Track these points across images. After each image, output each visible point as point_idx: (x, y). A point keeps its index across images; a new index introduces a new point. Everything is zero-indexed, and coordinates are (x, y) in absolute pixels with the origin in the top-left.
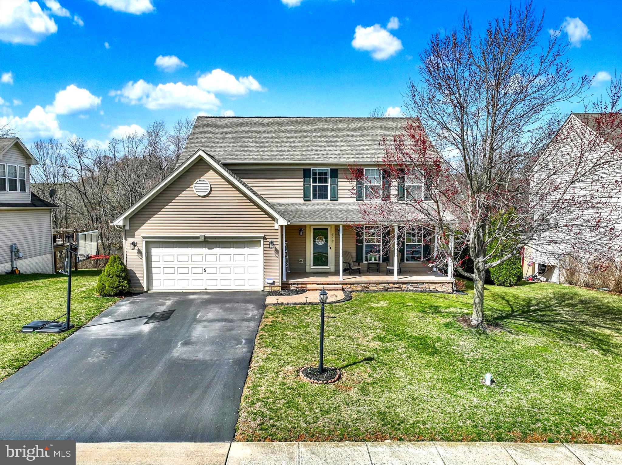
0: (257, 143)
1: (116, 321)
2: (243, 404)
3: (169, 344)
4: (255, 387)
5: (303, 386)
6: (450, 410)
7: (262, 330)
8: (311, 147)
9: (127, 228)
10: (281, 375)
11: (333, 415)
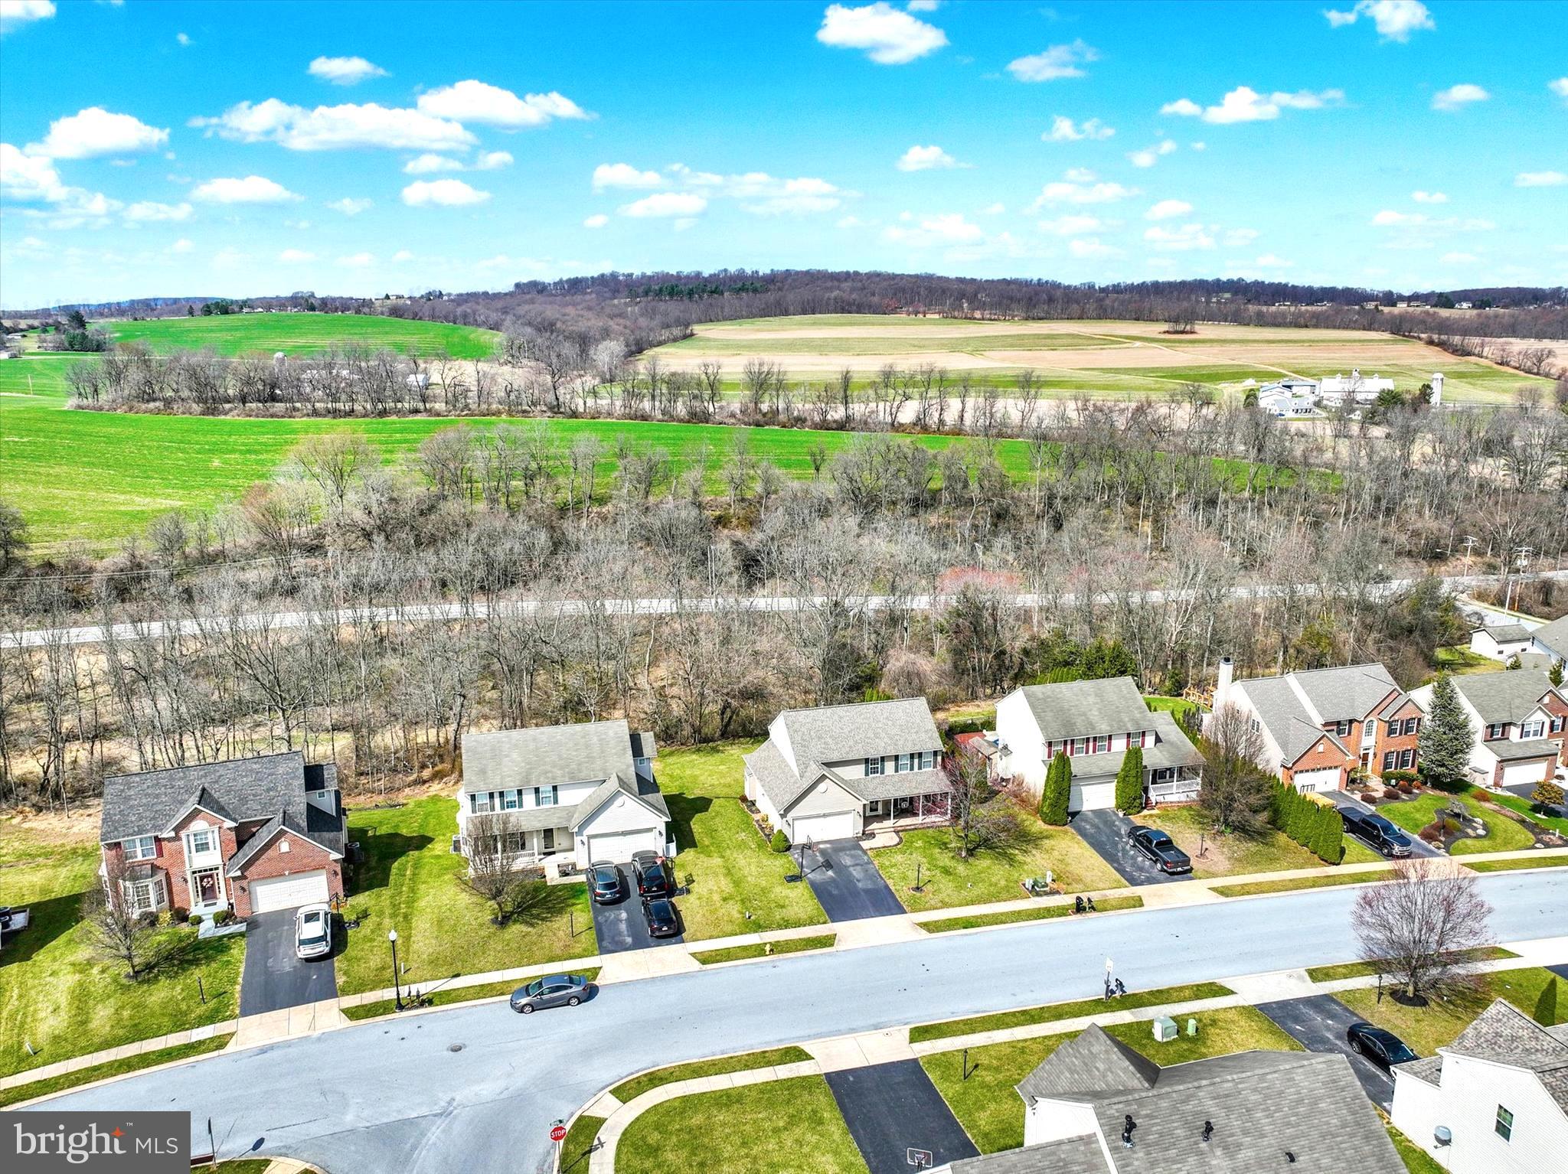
0: (833, 740)
1: (812, 871)
2: (901, 903)
4: (900, 898)
5: (915, 894)
6: (959, 897)
7: (879, 868)
10: (904, 892)
11: (928, 903)
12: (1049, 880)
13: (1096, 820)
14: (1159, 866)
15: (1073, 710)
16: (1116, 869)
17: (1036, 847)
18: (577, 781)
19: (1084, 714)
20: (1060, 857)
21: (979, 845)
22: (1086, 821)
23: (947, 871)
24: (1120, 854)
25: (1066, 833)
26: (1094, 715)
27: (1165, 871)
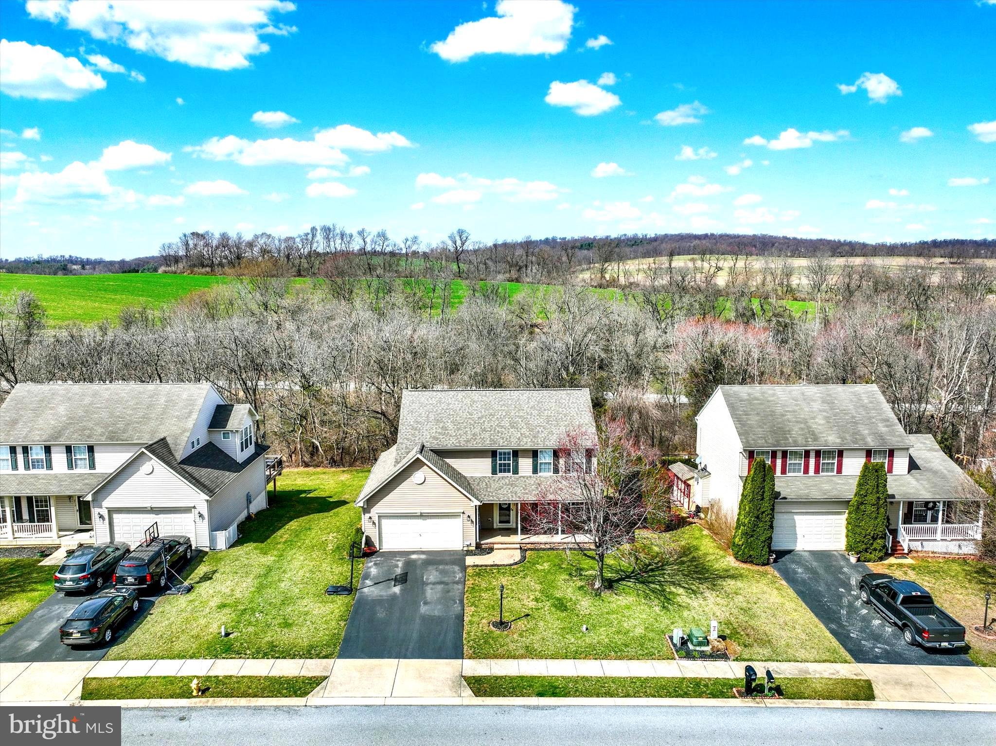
0: (455, 425)
1: (375, 584)
2: (465, 642)
3: (415, 605)
4: (468, 633)
5: (492, 632)
6: (559, 645)
7: (467, 591)
8: (498, 429)
9: (366, 507)
10: (481, 626)
11: (505, 647)
12: (713, 636)
13: (815, 564)
14: (908, 636)
15: (789, 416)
16: (833, 632)
17: (714, 587)
18: (115, 442)
19: (805, 422)
20: (745, 605)
21: (629, 577)
22: (798, 563)
23: (561, 605)
24: (844, 612)
25: (765, 574)
26: (819, 423)
27: (919, 645)
